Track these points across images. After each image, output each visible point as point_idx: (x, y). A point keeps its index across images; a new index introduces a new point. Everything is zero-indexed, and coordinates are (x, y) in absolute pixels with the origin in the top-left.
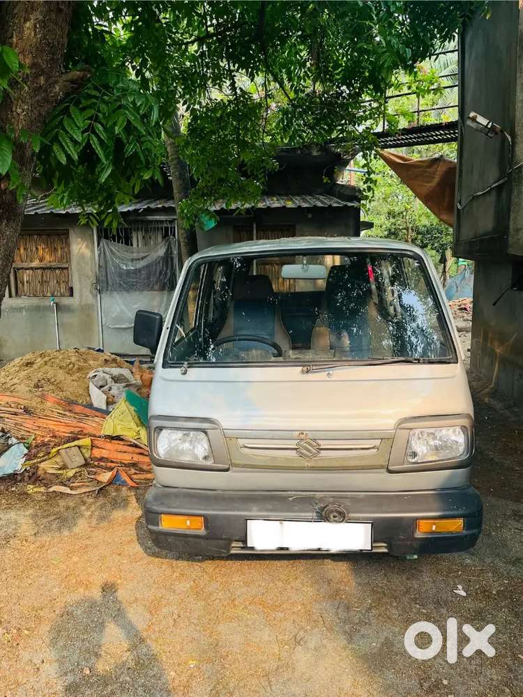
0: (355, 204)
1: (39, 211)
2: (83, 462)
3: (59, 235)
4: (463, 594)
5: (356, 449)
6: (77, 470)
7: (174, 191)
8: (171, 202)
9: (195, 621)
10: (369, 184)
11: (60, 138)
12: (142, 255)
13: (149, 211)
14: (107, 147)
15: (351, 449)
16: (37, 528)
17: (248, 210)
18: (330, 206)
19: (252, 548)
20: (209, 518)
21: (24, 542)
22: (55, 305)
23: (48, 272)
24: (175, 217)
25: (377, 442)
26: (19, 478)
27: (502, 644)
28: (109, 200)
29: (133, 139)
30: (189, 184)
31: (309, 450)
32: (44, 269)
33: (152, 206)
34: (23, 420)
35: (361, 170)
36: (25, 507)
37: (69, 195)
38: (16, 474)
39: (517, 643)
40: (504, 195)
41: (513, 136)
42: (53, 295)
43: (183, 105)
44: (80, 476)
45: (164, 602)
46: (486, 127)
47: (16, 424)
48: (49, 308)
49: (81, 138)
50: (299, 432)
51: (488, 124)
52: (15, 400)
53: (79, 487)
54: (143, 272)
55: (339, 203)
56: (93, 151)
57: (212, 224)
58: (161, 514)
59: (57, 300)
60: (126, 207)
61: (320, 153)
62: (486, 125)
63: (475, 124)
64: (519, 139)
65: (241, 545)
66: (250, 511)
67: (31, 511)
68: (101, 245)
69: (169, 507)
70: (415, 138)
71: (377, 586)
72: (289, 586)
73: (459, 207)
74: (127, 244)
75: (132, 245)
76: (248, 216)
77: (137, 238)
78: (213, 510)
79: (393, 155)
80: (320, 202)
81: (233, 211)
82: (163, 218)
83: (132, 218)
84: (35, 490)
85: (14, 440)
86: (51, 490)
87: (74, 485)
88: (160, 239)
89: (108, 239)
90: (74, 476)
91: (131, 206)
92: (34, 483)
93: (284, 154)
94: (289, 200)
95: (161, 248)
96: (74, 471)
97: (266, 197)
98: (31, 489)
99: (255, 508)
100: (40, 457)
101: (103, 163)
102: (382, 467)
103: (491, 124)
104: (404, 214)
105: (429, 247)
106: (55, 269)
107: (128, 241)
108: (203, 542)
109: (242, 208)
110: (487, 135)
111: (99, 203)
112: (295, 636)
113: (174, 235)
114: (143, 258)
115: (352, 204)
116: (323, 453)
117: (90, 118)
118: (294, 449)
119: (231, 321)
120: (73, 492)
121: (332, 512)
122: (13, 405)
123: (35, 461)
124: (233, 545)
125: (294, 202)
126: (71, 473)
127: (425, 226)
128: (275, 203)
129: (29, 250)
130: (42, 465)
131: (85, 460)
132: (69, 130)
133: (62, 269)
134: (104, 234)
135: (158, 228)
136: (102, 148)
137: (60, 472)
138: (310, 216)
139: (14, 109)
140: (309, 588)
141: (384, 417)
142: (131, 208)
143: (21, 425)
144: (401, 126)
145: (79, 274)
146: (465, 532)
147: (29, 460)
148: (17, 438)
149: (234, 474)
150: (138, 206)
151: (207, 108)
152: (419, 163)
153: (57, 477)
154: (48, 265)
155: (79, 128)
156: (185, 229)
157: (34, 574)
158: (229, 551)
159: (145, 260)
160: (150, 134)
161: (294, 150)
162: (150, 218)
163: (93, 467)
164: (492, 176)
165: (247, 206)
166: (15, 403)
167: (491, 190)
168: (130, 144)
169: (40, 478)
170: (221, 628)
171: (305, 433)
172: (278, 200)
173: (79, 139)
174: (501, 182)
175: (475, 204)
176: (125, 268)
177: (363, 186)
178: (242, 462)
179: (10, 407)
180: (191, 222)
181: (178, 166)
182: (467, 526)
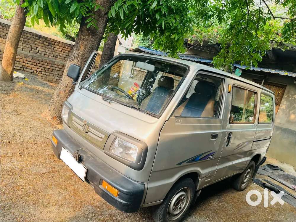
15: (95, 135)
25: (103, 136)
146: (118, 199)
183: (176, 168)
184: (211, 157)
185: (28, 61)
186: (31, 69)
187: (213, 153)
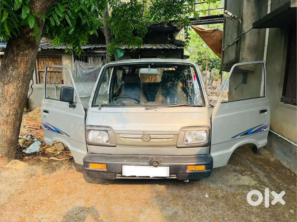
0: (182, 48)
1: (49, 48)
2: (64, 149)
3: (58, 58)
4: (208, 197)
5: (165, 138)
6: (61, 151)
7: (106, 41)
8: (105, 45)
9: (103, 205)
10: (187, 39)
11: (53, 16)
12: (92, 67)
13: (96, 49)
14: (73, 20)
15: (162, 138)
16: (43, 173)
17: (137, 49)
18: (171, 48)
19: (124, 176)
20: (108, 165)
21: (38, 177)
22: (56, 87)
23: (53, 73)
24: (106, 52)
25: (172, 136)
26: (37, 154)
27: (219, 214)
28: (77, 43)
29: (85, 17)
30: (112, 37)
31: (147, 139)
32: (51, 72)
33: (97, 47)
34: (39, 132)
35: (184, 34)
36: (39, 165)
37: (60, 40)
38: (36, 153)
39: (225, 214)
40: (239, 45)
41: (242, 21)
42: (55, 83)
43: (109, 4)
44: (62, 154)
45: (91, 198)
46: (231, 16)
47: (37, 133)
48: (53, 89)
49: (62, 16)
50: (142, 132)
51: (232, 15)
52: (36, 123)
53: (61, 158)
54: (92, 74)
55: (174, 47)
56: (66, 21)
57: (122, 54)
58: (89, 163)
59: (56, 85)
60: (86, 47)
61: (168, 26)
62: (231, 15)
63: (227, 15)
64: (244, 22)
65: (120, 175)
66: (124, 162)
67: (41, 166)
68: (75, 62)
69: (93, 160)
70: (207, 21)
71: (175, 194)
72: (141, 193)
73: (223, 50)
74: (86, 62)
75: (88, 62)
76: (137, 52)
77: (90, 60)
78: (110, 161)
79: (197, 28)
80: (167, 46)
81: (131, 49)
82: (101, 52)
83: (88, 51)
84: (44, 159)
85: (36, 139)
86: (50, 159)
87: (60, 157)
88: (100, 60)
89: (78, 60)
90: (60, 154)
91: (88, 46)
92: (43, 156)
93: (153, 26)
94: (155, 46)
95: (100, 64)
96: (60, 152)
97: (145, 44)
98: (42, 158)
99: (126, 161)
100: (46, 146)
101: (70, 27)
102: (174, 146)
103: (233, 15)
104: (205, 53)
105: (215, 67)
106: (56, 72)
107: (86, 61)
108: (105, 174)
109: (134, 48)
110: (232, 20)
111: (73, 44)
112: (141, 210)
113: (106, 59)
114: (92, 68)
115: (180, 48)
116: (152, 140)
117: (66, 8)
118: (141, 138)
119: (123, 92)
120: (59, 160)
121: (154, 161)
122: (36, 126)
123: (44, 148)
124: (117, 175)
125: (156, 47)
126: (59, 153)
127: (213, 59)
128: (148, 47)
129: (45, 64)
130: (47, 149)
131: (65, 148)
132: (57, 12)
133: (59, 72)
134: (77, 58)
135: (99, 56)
136: (70, 20)
137: (54, 152)
138: (163, 52)
139: (35, 4)
140: (148, 194)
141: (175, 126)
142: (88, 47)
143: (39, 134)
144: (200, 16)
145: (66, 75)
146: (205, 171)
147: (42, 147)
148: (37, 139)
149: (118, 148)
150: (91, 47)
151: (119, 6)
152: (208, 31)
153: (53, 154)
154: (53, 70)
155: (61, 12)
156: (110, 56)
157: (41, 188)
158: (116, 177)
159: (93, 69)
160: (92, 16)
161: (157, 25)
162: (96, 51)
163: (68, 151)
164: (235, 37)
165: (137, 47)
166: (36, 125)
167: (234, 42)
168: (84, 19)
169: (46, 154)
170: (113, 207)
171: (145, 132)
172: (150, 45)
173: (61, 16)
174: (238, 39)
175: (229, 49)
176: (85, 72)
177: (185, 40)
178: (121, 143)
179: (35, 126)
180: (113, 53)
181: (108, 30)
182: (207, 168)
183: (240, 138)
184: (264, 129)
187: (266, 126)
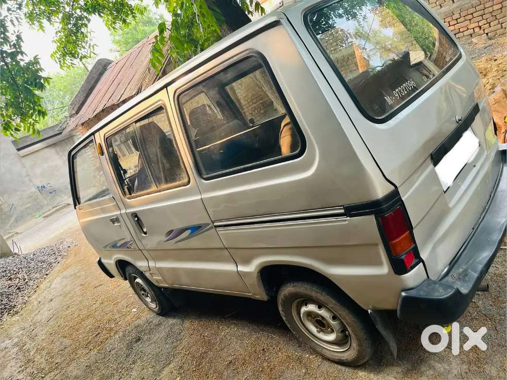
185: (457, 19)
186: (468, 29)
